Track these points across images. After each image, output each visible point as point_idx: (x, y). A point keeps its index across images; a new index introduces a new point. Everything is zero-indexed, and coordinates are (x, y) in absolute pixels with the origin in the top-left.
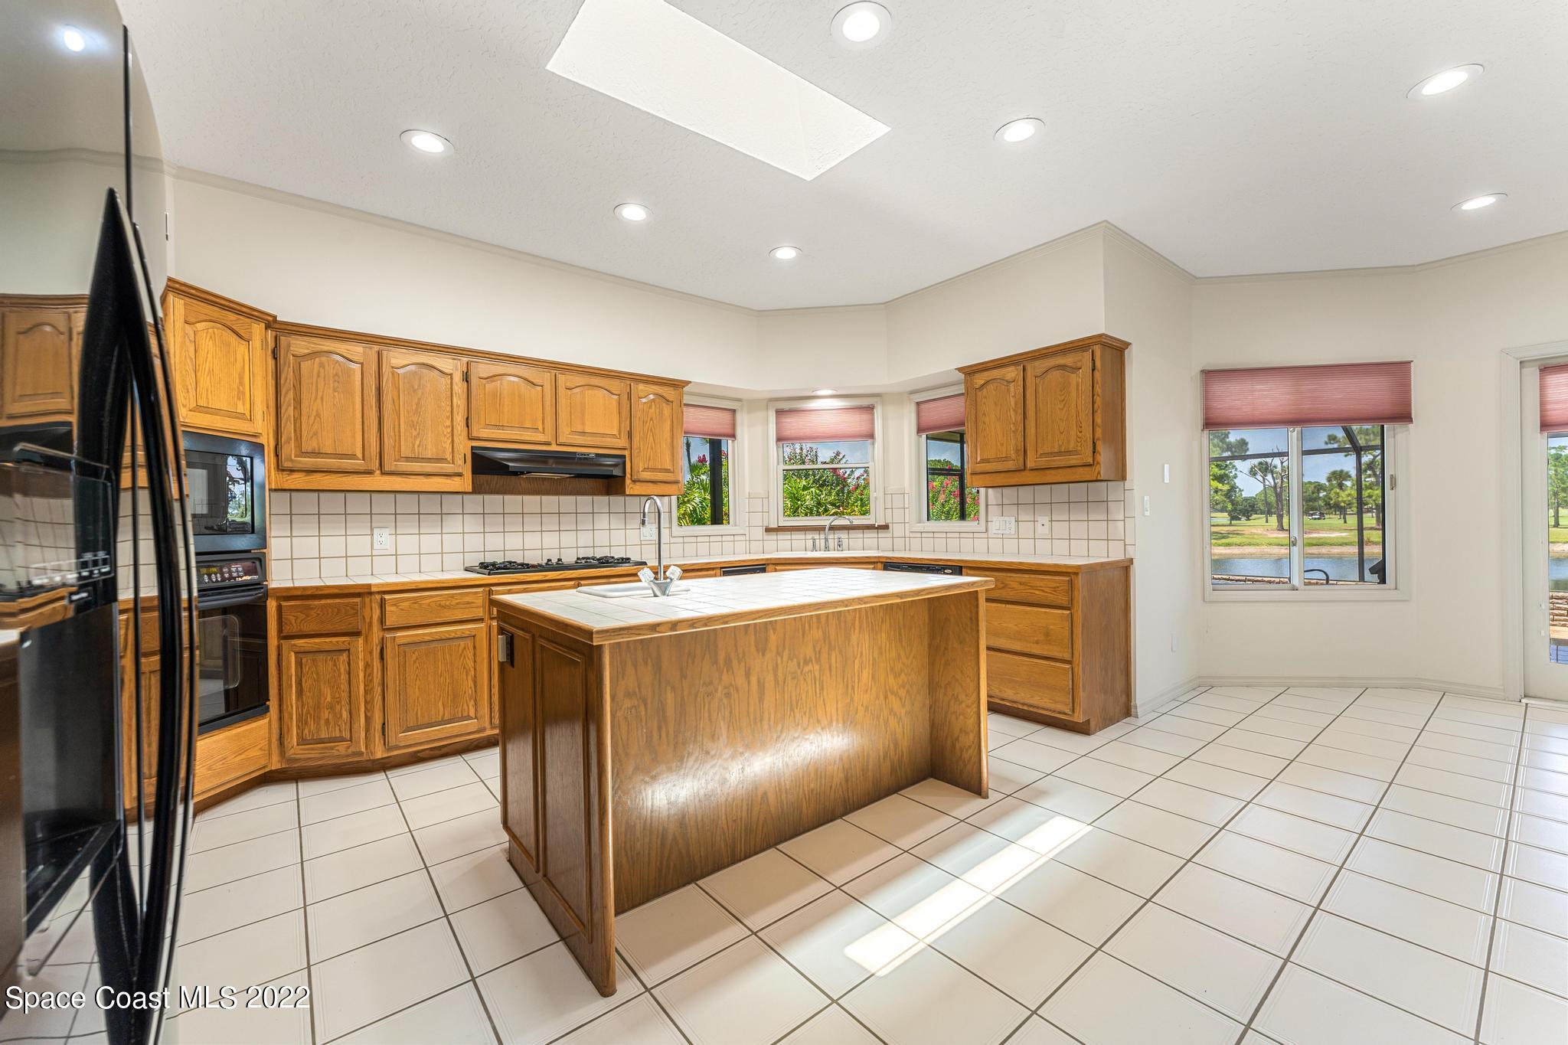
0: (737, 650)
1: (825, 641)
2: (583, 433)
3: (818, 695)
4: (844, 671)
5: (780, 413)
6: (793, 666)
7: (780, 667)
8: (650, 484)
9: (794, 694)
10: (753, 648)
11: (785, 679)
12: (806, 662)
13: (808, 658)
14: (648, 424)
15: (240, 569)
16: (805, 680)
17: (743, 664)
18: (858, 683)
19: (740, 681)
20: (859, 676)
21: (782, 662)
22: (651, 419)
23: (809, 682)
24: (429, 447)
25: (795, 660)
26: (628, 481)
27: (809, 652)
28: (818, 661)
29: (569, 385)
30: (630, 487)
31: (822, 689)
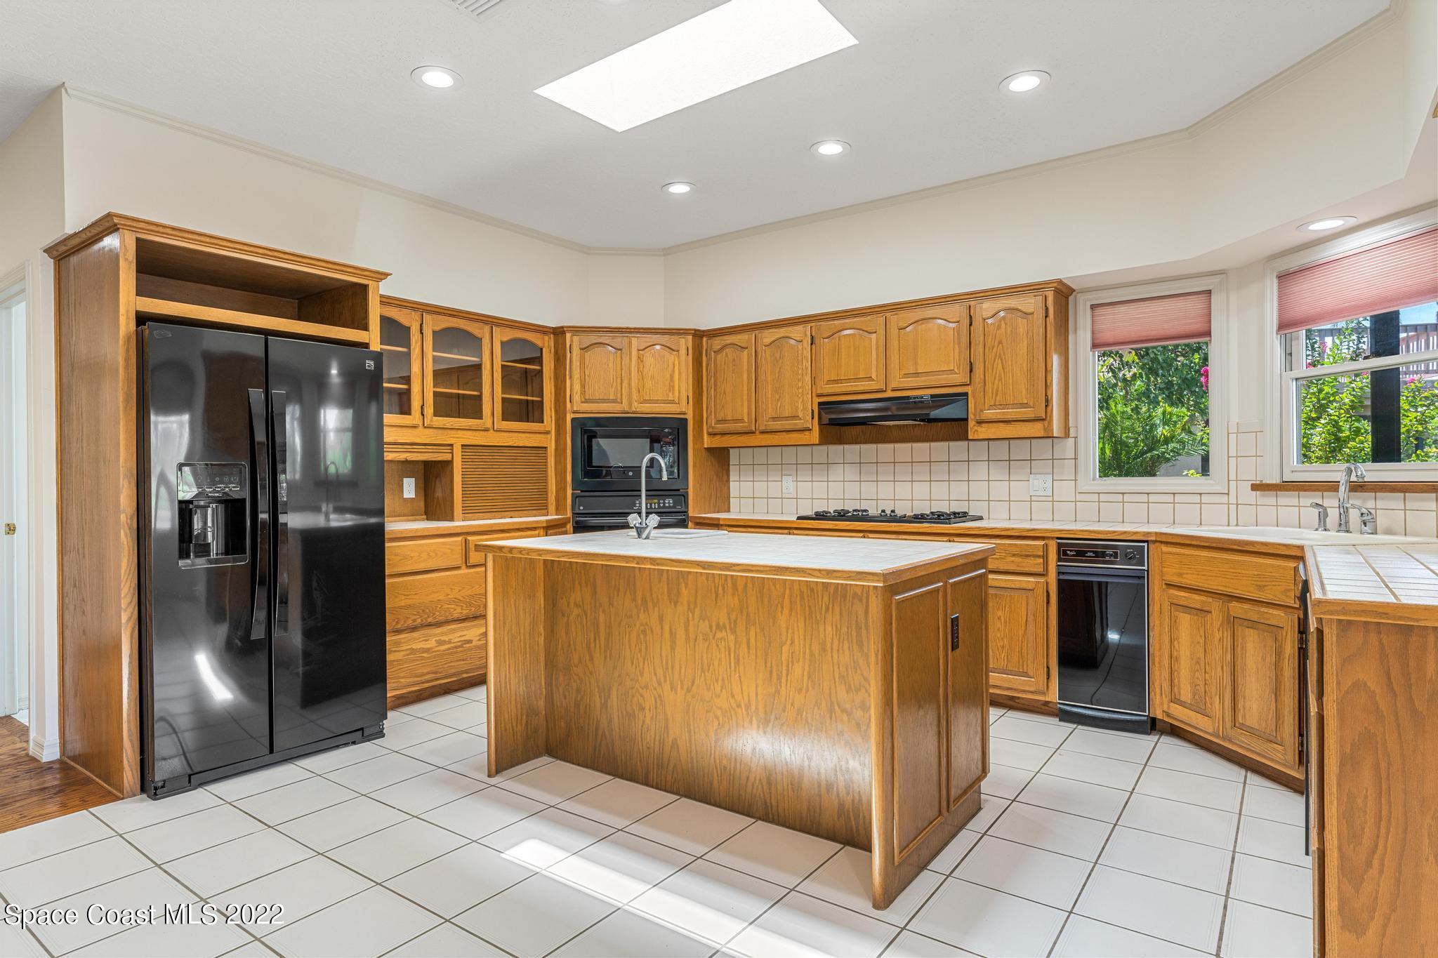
0: (652, 594)
1: (742, 612)
2: (917, 374)
3: (733, 669)
4: (766, 655)
5: (1284, 278)
6: (704, 626)
7: (691, 623)
8: (1002, 424)
9: (705, 656)
10: (666, 597)
11: (697, 637)
12: (720, 627)
13: (721, 623)
14: (995, 348)
15: (671, 502)
16: (718, 646)
17: (656, 609)
18: (787, 675)
19: (654, 622)
20: (788, 666)
21: (693, 619)
22: (1000, 342)
23: (723, 650)
24: (786, 407)
25: (706, 621)
26: (971, 423)
27: (723, 619)
28: (733, 631)
29: (902, 324)
30: (974, 430)
31: (737, 662)
